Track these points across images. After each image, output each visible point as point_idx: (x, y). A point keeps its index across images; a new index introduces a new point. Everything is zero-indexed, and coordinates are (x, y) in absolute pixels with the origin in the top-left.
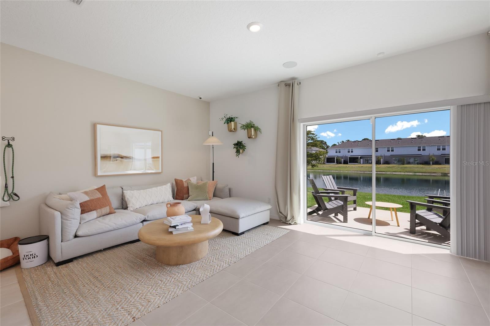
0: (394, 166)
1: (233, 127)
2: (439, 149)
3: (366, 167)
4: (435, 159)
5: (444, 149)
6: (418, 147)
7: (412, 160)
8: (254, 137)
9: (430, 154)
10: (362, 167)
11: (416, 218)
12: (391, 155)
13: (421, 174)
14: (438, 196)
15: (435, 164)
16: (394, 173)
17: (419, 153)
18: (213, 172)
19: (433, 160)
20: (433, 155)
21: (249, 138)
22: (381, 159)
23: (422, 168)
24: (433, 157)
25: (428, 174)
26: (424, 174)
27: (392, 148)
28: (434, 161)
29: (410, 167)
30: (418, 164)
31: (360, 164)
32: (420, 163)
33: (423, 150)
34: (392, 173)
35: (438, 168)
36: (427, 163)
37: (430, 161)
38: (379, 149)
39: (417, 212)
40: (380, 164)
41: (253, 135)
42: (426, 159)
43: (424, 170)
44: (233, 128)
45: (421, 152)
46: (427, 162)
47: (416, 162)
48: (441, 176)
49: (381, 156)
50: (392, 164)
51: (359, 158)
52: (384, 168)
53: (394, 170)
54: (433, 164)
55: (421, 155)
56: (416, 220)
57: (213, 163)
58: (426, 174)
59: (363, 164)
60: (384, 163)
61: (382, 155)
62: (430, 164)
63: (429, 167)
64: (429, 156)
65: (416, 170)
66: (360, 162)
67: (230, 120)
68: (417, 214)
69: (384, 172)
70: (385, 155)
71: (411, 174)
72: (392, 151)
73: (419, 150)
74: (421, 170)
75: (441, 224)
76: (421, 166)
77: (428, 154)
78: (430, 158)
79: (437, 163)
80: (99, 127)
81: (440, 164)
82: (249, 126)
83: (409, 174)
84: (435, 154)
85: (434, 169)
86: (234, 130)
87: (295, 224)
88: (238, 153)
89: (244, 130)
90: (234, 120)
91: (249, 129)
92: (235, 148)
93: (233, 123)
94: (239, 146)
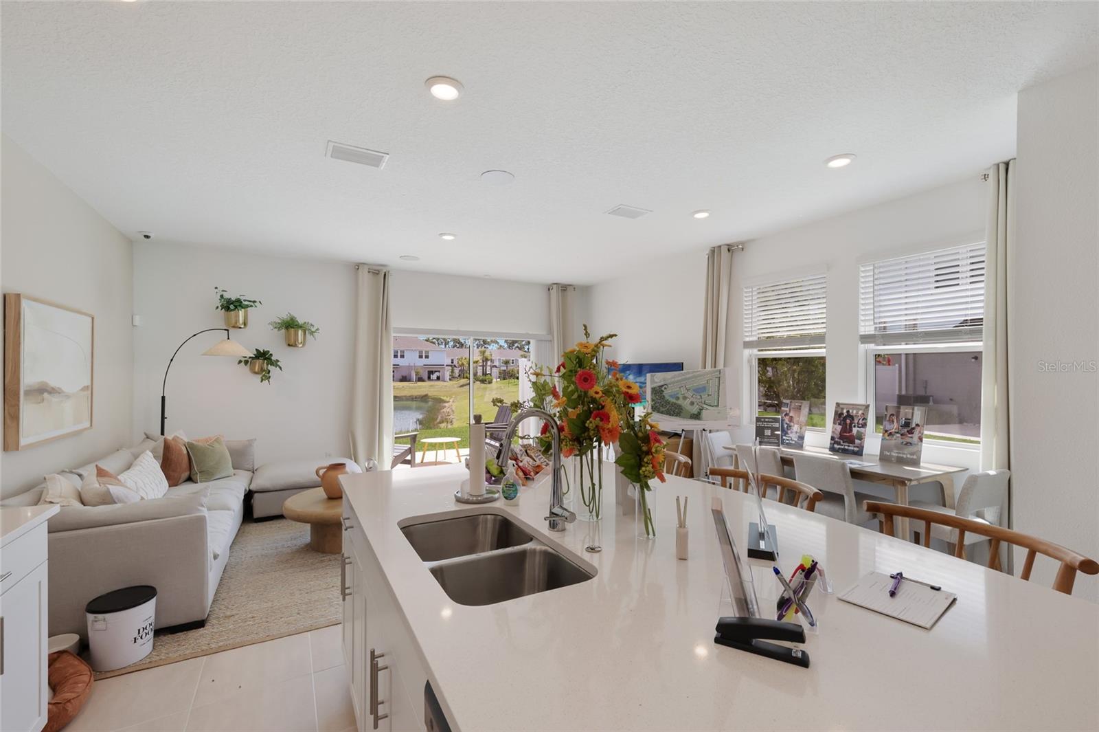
1: (241, 320)
8: (300, 346)
18: (163, 418)
21: (289, 346)
41: (300, 342)
57: (163, 398)
67: (231, 305)
82: (290, 325)
86: (242, 326)
88: (266, 376)
89: (276, 330)
90: (247, 306)
91: (292, 330)
92: (243, 363)
93: (241, 313)
94: (262, 361)
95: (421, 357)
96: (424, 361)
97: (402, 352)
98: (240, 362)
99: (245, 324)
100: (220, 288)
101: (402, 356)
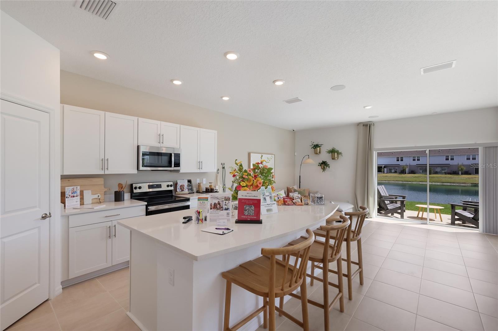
0: (420, 176)
2: (468, 159)
3: (391, 176)
4: (465, 169)
5: (474, 159)
6: (446, 156)
7: (438, 170)
8: (336, 159)
9: (458, 164)
10: (386, 176)
11: (456, 215)
12: (417, 165)
13: (449, 184)
14: (470, 201)
15: (465, 174)
16: (421, 183)
17: (447, 162)
18: (300, 182)
19: (462, 169)
20: (462, 165)
21: (333, 159)
22: (406, 168)
23: (450, 178)
24: (462, 167)
25: (457, 184)
26: (453, 184)
27: (417, 157)
28: (464, 170)
29: (437, 177)
30: (446, 173)
31: (384, 173)
32: (448, 172)
33: (451, 160)
34: (418, 183)
35: (468, 178)
36: (455, 173)
37: (459, 170)
38: (404, 158)
39: (456, 211)
40: (406, 173)
41: (336, 157)
42: (455, 169)
43: (452, 180)
44: (318, 152)
45: (450, 162)
46: (456, 171)
47: (443, 171)
48: (471, 186)
49: (407, 166)
50: (418, 173)
51: (383, 168)
52: (409, 178)
53: (421, 180)
54: (462, 174)
55: (449, 164)
56: (456, 216)
57: (300, 176)
58: (455, 184)
59: (387, 173)
60: (409, 173)
61: (407, 164)
62: (458, 174)
63: (458, 177)
64: (458, 166)
65: (444, 180)
66: (384, 171)
67: (316, 146)
68: (456, 212)
69: (410, 181)
70: (411, 164)
71: (438, 184)
72: (418, 160)
73: (447, 159)
74: (449, 180)
75: (473, 218)
76: (450, 176)
77: (457, 164)
78: (459, 168)
79: (467, 173)
80: (252, 154)
81: (470, 174)
82: (333, 152)
83: (436, 184)
84: (464, 164)
85: (463, 179)
87: (371, 218)
88: (324, 169)
89: (328, 154)
90: (320, 146)
91: (333, 154)
92: (319, 166)
93: (318, 148)
94: (324, 165)
95: (414, 160)
96: (416, 162)
97: (402, 158)
98: (319, 165)
99: (319, 152)
100: (313, 142)
101: (402, 160)
